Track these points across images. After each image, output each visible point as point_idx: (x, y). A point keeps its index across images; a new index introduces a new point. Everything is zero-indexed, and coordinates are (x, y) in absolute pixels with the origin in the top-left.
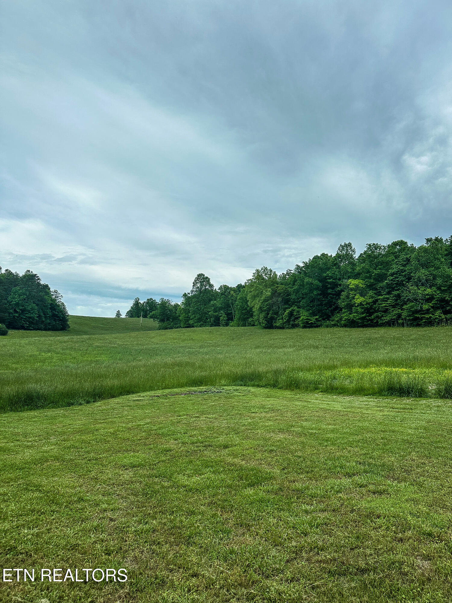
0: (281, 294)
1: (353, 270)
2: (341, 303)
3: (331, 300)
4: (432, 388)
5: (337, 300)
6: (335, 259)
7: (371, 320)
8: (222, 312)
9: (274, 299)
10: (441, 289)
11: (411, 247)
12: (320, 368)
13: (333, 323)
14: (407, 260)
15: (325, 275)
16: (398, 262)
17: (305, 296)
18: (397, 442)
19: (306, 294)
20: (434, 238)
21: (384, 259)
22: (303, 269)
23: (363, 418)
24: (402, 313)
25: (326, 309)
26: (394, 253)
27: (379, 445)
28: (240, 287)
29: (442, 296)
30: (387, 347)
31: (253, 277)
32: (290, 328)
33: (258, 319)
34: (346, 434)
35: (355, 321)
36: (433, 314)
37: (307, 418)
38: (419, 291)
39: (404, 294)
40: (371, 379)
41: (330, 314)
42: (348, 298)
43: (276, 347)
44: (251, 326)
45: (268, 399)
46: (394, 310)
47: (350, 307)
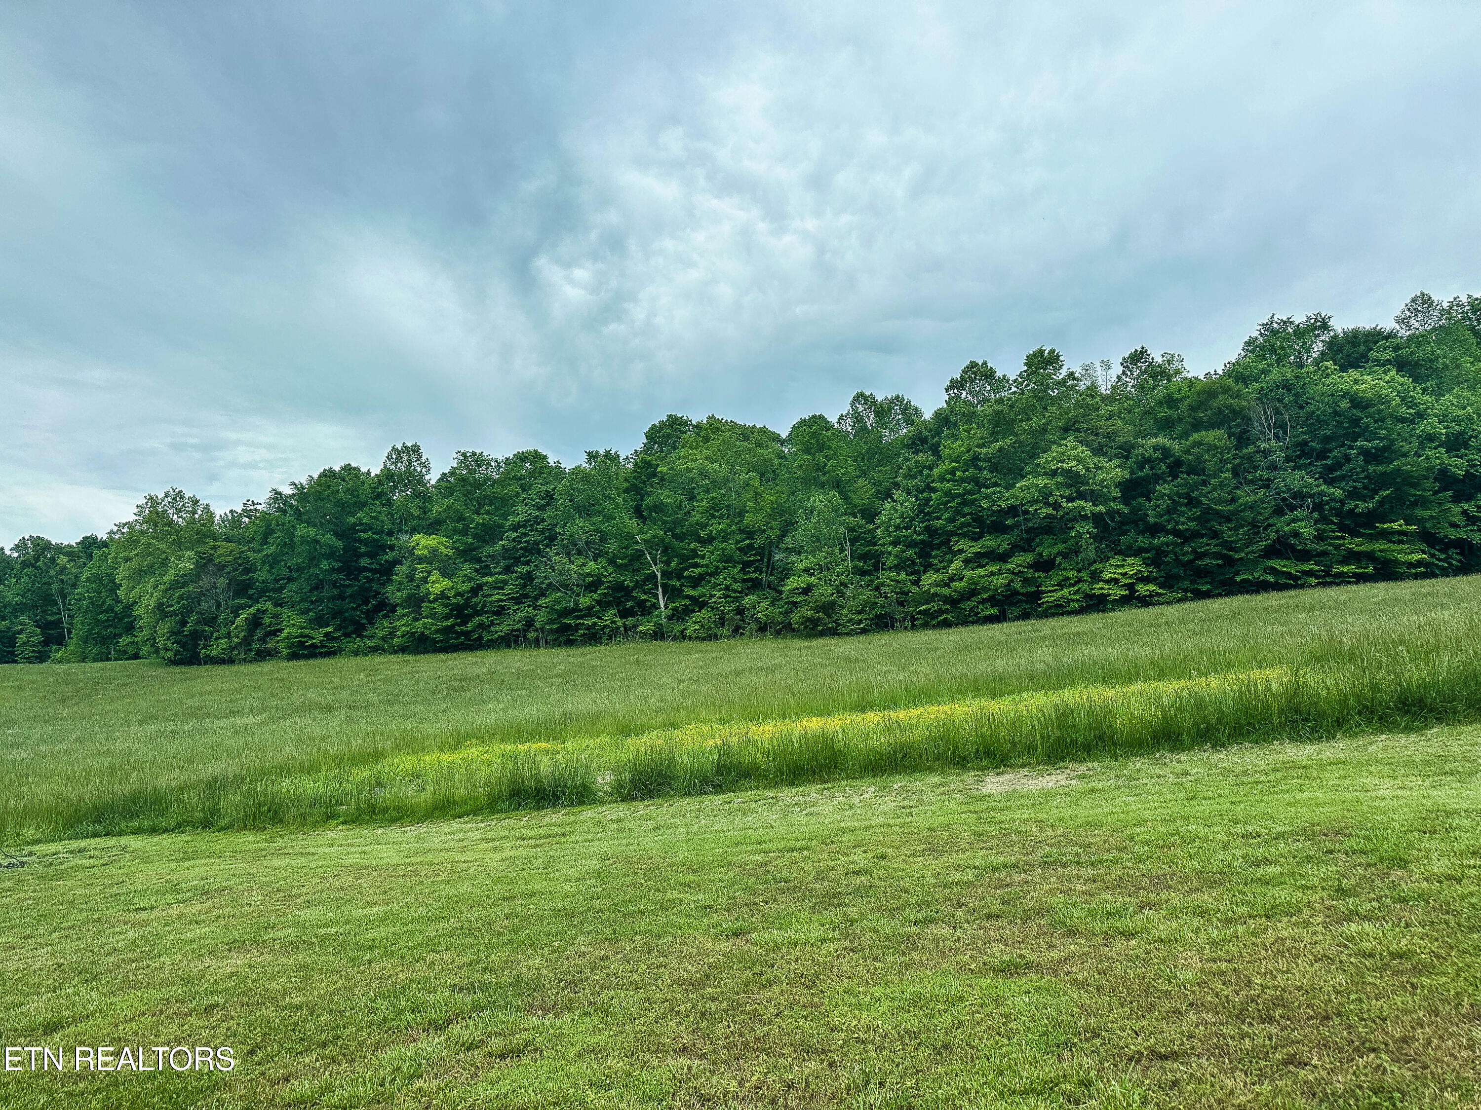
0: (224, 566)
1: (425, 513)
2: (394, 593)
3: (367, 585)
4: (604, 780)
5: (384, 584)
6: (380, 481)
7: (467, 634)
8: (24, 618)
9: (205, 582)
10: (615, 562)
11: (556, 467)
12: (338, 761)
13: (371, 644)
14: (547, 496)
15: (352, 520)
16: (529, 499)
17: (295, 574)
18: (541, 918)
19: (300, 569)
20: (602, 452)
21: (497, 489)
22: (293, 501)
23: (456, 874)
24: (536, 615)
25: (355, 609)
26: (520, 479)
27: (502, 934)
28: (89, 544)
29: (619, 578)
30: (504, 695)
31: (137, 518)
32: (250, 661)
33: (152, 639)
34: (418, 922)
35: (427, 638)
36: (600, 618)
37: (309, 897)
38: (572, 567)
39: (540, 574)
40: (470, 775)
41: (364, 621)
42: (412, 580)
43: (208, 715)
44: (127, 659)
45: (187, 864)
46: (518, 609)
47: (415, 602)
